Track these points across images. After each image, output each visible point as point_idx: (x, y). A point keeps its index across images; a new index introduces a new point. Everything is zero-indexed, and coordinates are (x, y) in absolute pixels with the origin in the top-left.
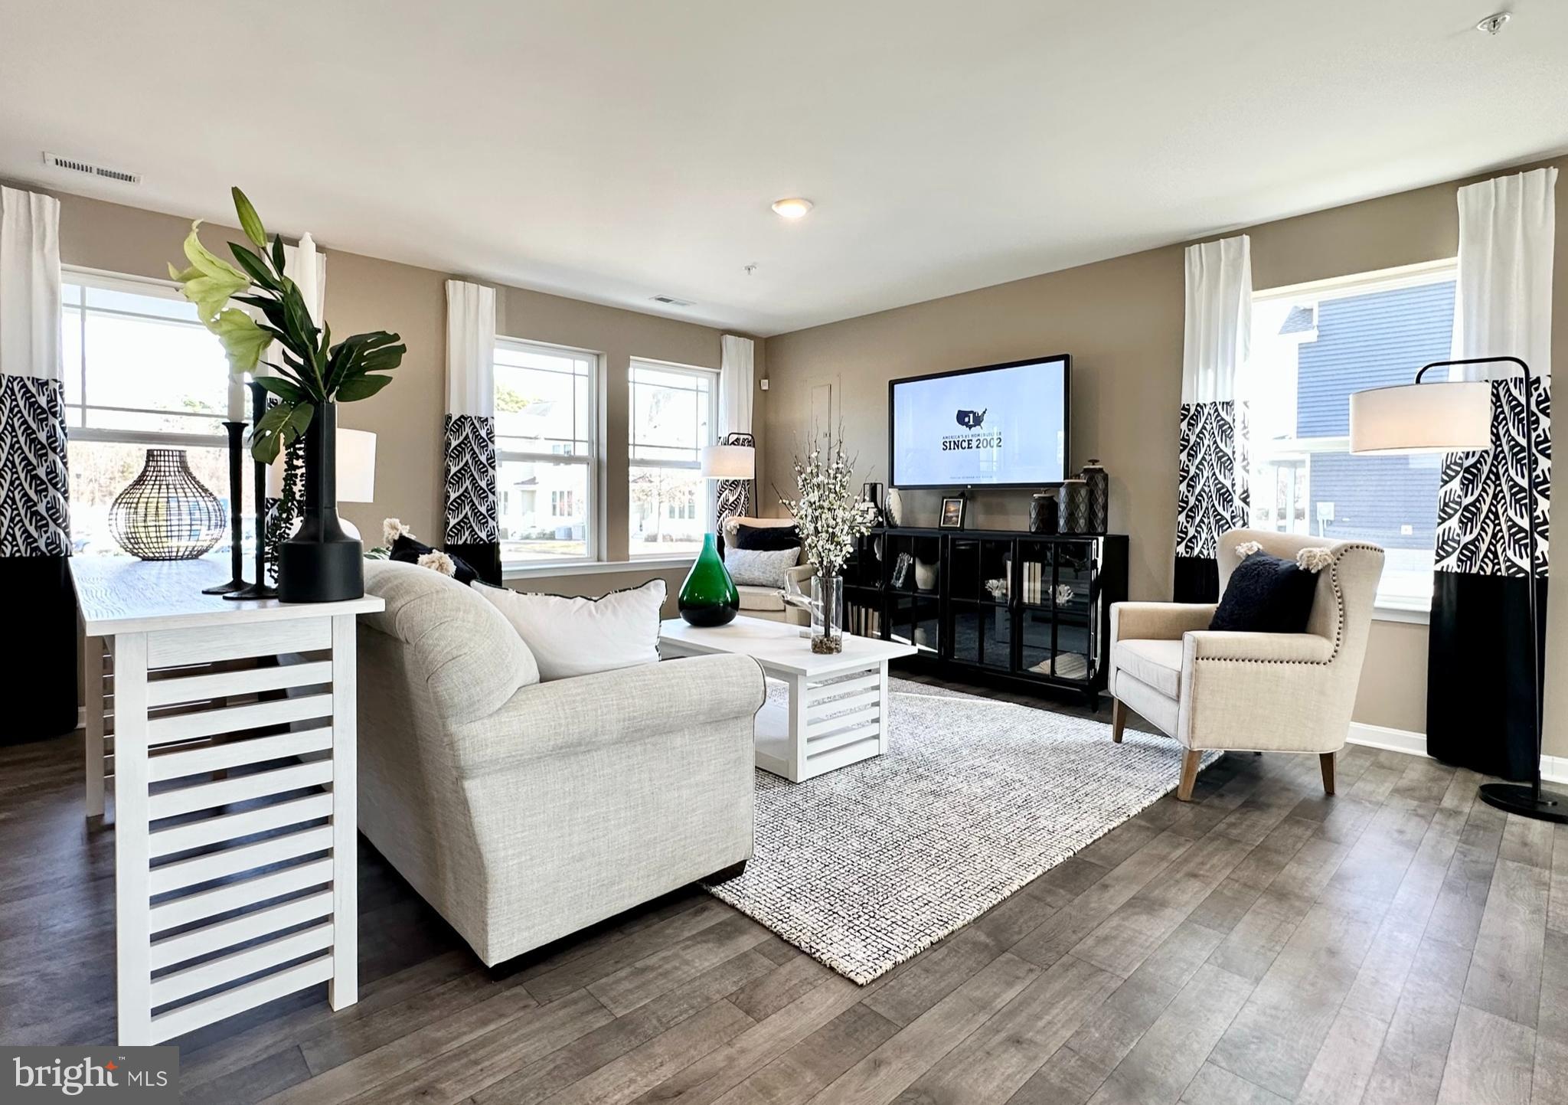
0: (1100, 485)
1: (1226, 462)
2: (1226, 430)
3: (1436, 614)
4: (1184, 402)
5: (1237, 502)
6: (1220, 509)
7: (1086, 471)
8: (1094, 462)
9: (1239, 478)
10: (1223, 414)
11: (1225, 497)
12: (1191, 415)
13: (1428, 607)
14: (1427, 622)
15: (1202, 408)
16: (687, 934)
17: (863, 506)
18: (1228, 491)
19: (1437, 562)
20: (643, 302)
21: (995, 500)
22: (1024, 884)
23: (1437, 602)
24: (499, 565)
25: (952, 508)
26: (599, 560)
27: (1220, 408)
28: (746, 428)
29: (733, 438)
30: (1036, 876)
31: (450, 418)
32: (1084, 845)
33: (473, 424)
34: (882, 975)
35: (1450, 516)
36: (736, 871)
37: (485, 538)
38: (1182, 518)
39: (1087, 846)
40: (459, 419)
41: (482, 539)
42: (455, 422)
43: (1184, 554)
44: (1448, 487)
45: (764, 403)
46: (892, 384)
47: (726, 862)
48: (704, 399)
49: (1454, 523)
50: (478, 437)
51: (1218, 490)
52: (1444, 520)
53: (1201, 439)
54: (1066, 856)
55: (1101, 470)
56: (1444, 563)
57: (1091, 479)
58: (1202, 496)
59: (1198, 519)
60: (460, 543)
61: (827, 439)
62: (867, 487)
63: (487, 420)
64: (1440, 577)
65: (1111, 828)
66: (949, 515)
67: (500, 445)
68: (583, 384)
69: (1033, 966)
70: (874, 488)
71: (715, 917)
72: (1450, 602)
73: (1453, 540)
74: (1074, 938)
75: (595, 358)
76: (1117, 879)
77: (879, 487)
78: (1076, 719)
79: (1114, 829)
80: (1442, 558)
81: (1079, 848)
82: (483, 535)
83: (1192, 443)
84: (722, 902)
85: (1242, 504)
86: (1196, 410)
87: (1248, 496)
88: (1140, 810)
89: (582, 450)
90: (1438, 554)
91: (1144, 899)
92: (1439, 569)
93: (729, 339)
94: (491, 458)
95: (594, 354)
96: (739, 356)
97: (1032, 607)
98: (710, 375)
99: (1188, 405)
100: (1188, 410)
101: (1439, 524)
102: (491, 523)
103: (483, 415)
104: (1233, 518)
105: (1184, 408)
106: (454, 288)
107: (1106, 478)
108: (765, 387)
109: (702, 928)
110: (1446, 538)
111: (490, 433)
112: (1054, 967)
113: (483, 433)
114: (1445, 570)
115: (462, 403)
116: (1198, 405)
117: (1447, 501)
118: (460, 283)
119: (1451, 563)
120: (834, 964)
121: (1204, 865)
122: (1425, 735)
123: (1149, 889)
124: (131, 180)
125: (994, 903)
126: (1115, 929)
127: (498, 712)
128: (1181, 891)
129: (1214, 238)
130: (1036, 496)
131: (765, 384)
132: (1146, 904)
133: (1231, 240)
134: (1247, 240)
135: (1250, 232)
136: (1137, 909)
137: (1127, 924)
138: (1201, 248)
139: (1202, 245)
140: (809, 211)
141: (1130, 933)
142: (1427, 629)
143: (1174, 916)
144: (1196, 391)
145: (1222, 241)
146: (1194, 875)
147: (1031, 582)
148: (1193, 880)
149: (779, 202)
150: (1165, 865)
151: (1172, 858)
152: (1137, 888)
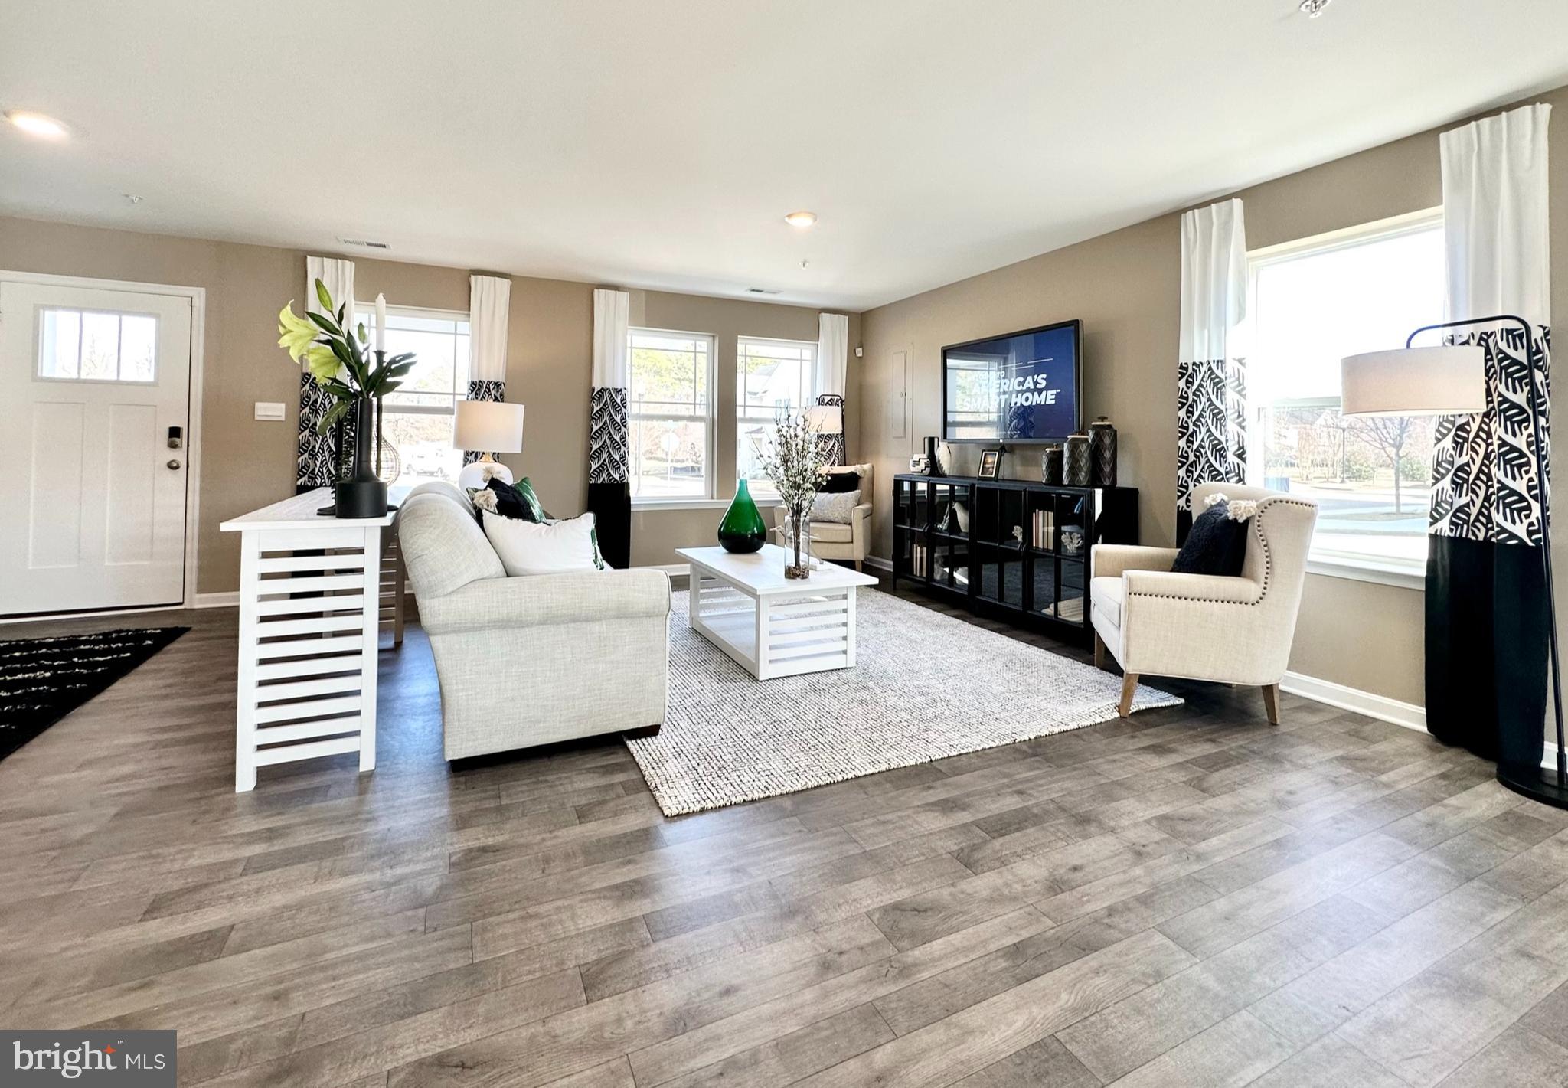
0: (1107, 441)
1: (1218, 416)
2: (1218, 385)
3: (1431, 580)
4: (1182, 360)
5: (1231, 458)
6: (1217, 465)
7: (1095, 427)
8: (1103, 419)
9: (1230, 434)
10: (1218, 372)
11: (1220, 451)
12: (1187, 373)
13: (1423, 571)
14: (1423, 587)
15: (1198, 366)
16: (588, 766)
17: (916, 458)
18: (1223, 447)
19: (1432, 524)
20: (740, 292)
21: (1029, 453)
22: (860, 774)
23: (1432, 566)
24: (629, 498)
25: (990, 459)
26: (712, 498)
27: (1214, 367)
28: (840, 391)
29: (827, 399)
30: (877, 771)
31: (593, 390)
32: (946, 756)
33: (611, 393)
34: (688, 813)
35: (1443, 476)
36: (652, 731)
37: (618, 478)
38: (1182, 473)
39: (949, 757)
40: (600, 391)
41: (615, 480)
42: (598, 393)
43: (1184, 507)
44: (1440, 445)
45: (858, 368)
46: (944, 351)
47: (639, 724)
48: (807, 366)
49: (1446, 483)
50: (614, 403)
51: (1214, 446)
52: (1437, 480)
53: (1198, 396)
54: (920, 761)
55: (1110, 426)
56: (1438, 525)
57: (1096, 435)
58: (1200, 452)
59: (1196, 475)
60: (599, 482)
61: (903, 398)
62: (927, 440)
63: (621, 390)
64: (1435, 538)
65: (987, 747)
66: (987, 466)
67: (632, 409)
68: (703, 361)
69: (805, 829)
70: (931, 440)
71: (620, 758)
72: (1444, 567)
73: (1446, 502)
74: (860, 816)
75: (711, 339)
76: (945, 784)
77: (936, 440)
80: (1436, 520)
81: (938, 757)
82: (617, 477)
83: (1190, 400)
84: (629, 750)
85: (1237, 460)
86: (1193, 369)
87: (1244, 453)
88: (1033, 737)
89: (701, 412)
90: (1432, 516)
91: (954, 801)
92: (1433, 533)
93: (825, 318)
94: (624, 419)
95: (710, 336)
96: (835, 332)
97: (1043, 552)
98: (811, 347)
99: (1186, 364)
100: (1186, 369)
101: (1434, 484)
102: (623, 468)
103: (619, 387)
104: (1227, 473)
105: (1181, 367)
106: (599, 295)
107: (1114, 434)
108: (860, 355)
109: (600, 764)
110: (1439, 500)
111: (623, 400)
112: (820, 832)
113: (618, 400)
114: (1438, 533)
115: (603, 380)
116: (1194, 364)
117: (1440, 460)
118: (603, 291)
119: (1444, 527)
120: (660, 800)
121: (1041, 786)
122: (1424, 709)
123: (968, 795)
124: (385, 246)
125: (821, 783)
126: (899, 817)
127: (451, 593)
128: (994, 802)
129: (1208, 204)
130: (1048, 450)
131: (859, 352)
132: (947, 806)
133: (1223, 204)
134: (1238, 204)
135: (1244, 194)
136: (937, 808)
137: (914, 816)
138: (1194, 214)
139: (1196, 211)
140: (815, 220)
141: (910, 822)
142: (1423, 597)
143: (965, 817)
144: (1194, 349)
145: (1213, 205)
146: (1020, 793)
147: (1046, 528)
148: (1015, 795)
149: (789, 216)
150: (1006, 780)
151: (1017, 777)
152: (956, 793)
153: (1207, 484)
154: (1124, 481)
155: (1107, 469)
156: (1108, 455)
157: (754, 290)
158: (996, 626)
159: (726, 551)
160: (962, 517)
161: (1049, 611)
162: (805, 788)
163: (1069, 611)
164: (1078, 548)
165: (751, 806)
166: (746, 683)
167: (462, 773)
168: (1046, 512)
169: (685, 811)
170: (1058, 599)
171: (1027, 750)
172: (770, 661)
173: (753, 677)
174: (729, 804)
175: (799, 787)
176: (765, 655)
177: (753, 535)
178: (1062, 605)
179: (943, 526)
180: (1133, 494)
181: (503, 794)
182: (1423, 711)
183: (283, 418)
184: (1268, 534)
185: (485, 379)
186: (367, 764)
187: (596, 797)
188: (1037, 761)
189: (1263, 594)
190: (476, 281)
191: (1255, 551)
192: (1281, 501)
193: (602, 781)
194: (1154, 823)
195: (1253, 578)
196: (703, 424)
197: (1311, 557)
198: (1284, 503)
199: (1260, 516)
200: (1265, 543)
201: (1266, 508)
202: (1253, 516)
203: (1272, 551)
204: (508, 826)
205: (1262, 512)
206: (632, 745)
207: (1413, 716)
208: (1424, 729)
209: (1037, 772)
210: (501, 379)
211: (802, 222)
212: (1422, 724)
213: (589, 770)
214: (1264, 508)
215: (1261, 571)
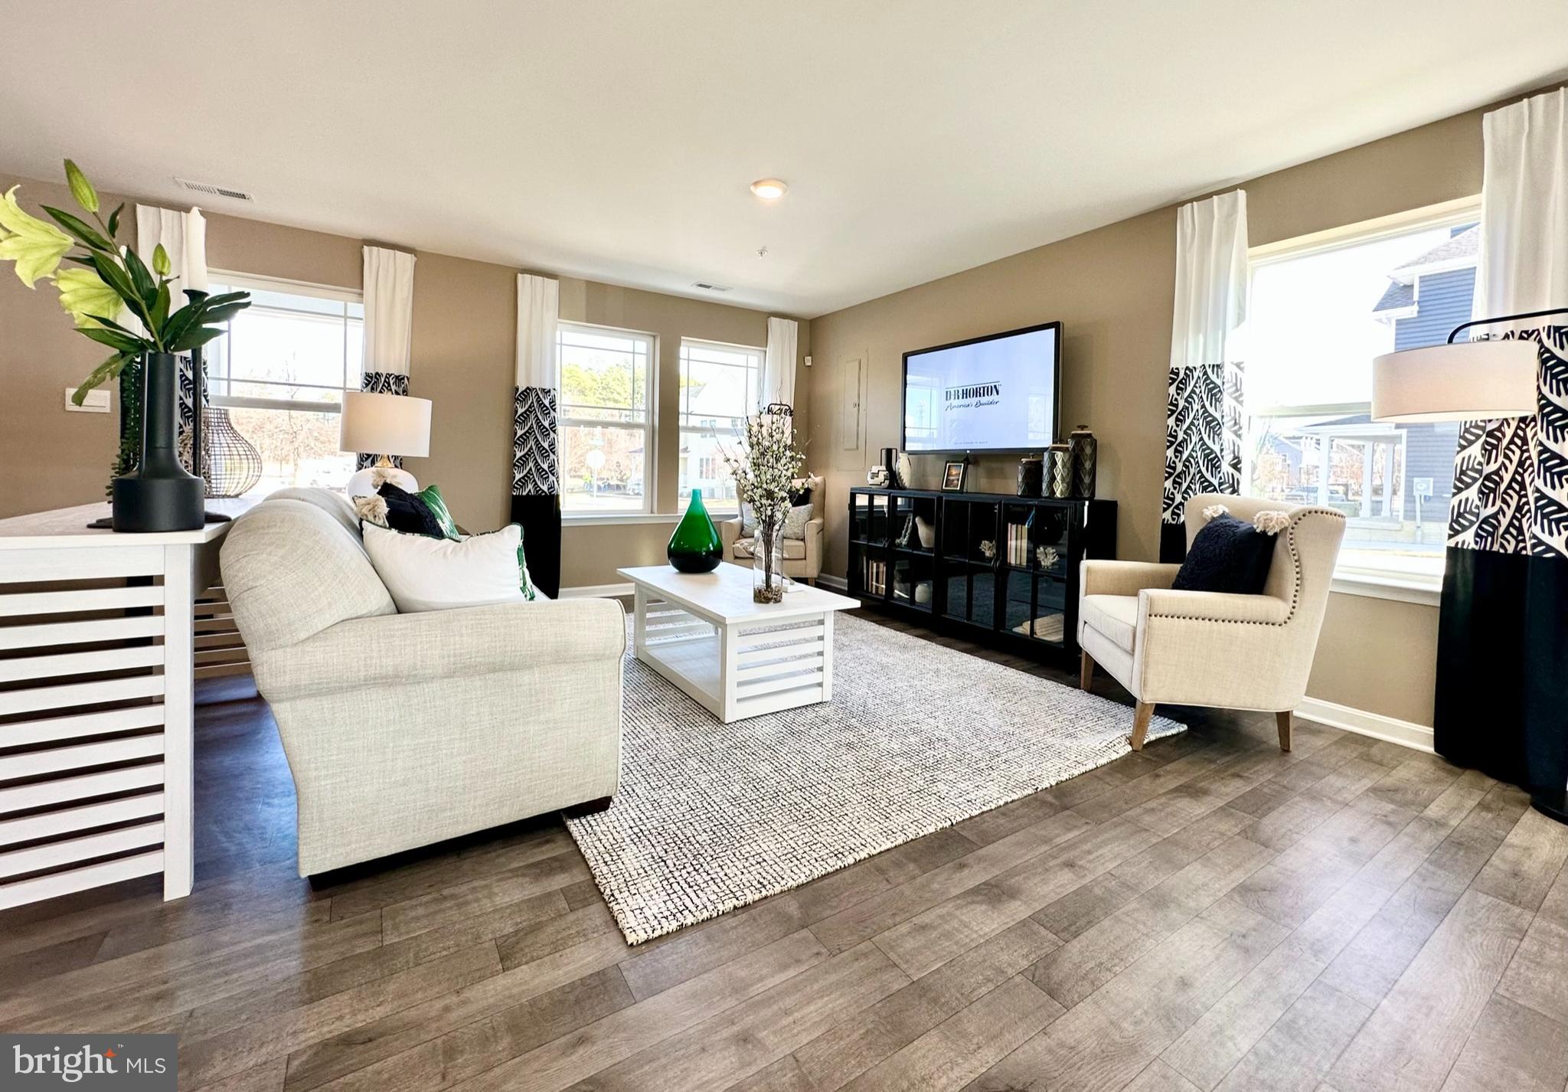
0: (1088, 450)
1: (1213, 425)
2: (1214, 392)
3: (1448, 596)
4: (1173, 365)
5: (1226, 467)
6: (1208, 476)
7: (1074, 436)
8: (1083, 427)
9: (1225, 443)
10: (1213, 377)
11: (1213, 462)
12: (1178, 379)
13: (1438, 587)
14: (1438, 604)
15: (1191, 371)
16: (515, 865)
17: (875, 469)
18: (1216, 456)
19: (1450, 537)
20: (686, 288)
21: (994, 465)
22: (874, 852)
23: (1449, 581)
24: (558, 513)
25: (954, 471)
26: (652, 512)
27: (1209, 371)
28: (789, 400)
29: (775, 408)
30: (893, 845)
31: (517, 389)
32: (967, 816)
33: (537, 394)
34: (661, 936)
35: (1468, 486)
36: (601, 805)
37: (546, 490)
38: (1168, 484)
39: (971, 818)
40: (525, 391)
41: (543, 491)
42: (522, 393)
43: (1171, 521)
44: (1466, 453)
45: (807, 378)
46: (905, 357)
47: (584, 797)
48: (753, 374)
49: (1472, 493)
50: (541, 405)
51: (1207, 456)
52: (1460, 490)
53: (1190, 403)
54: (940, 826)
55: (1090, 435)
56: (1459, 538)
57: (1077, 444)
58: (1190, 462)
59: (1184, 486)
60: (524, 494)
61: (856, 409)
62: (884, 452)
63: (549, 391)
64: (1454, 553)
65: (1010, 800)
66: (951, 478)
67: (559, 415)
68: (642, 362)
69: (824, 950)
70: (889, 452)
71: (557, 849)
72: (1465, 585)
73: (1471, 513)
74: (890, 921)
75: (651, 339)
76: (980, 860)
77: (894, 451)
78: (1045, 681)
79: (1013, 801)
80: (1457, 533)
81: (959, 819)
82: (545, 488)
83: (1180, 408)
84: (570, 834)
85: (1231, 470)
86: (1185, 373)
87: (1239, 462)
88: (1054, 784)
89: (641, 419)
90: (1451, 528)
91: (996, 886)
92: (1453, 545)
93: (774, 321)
94: (553, 423)
95: (651, 336)
96: (784, 337)
97: (1017, 569)
98: (757, 353)
99: (1177, 369)
100: (1177, 374)
101: (1454, 495)
102: (552, 478)
103: (547, 387)
104: (1220, 484)
105: (1172, 372)
106: (523, 280)
107: (1094, 444)
108: (809, 364)
109: (531, 861)
110: (1462, 511)
111: (552, 402)
112: (846, 954)
113: (547, 402)
114: (1459, 546)
115: (528, 378)
116: (1187, 368)
117: (1464, 468)
118: (528, 276)
119: (1468, 539)
120: (620, 917)
121: (1089, 852)
122: (1432, 729)
123: (1012, 873)
124: (243, 196)
125: (830, 869)
126: (941, 917)
127: (303, 641)
128: (1045, 882)
129: (1209, 196)
130: (1024, 460)
131: (808, 361)
132: (995, 893)
133: (1225, 196)
134: (1242, 194)
135: (1247, 185)
136: (980, 898)
137: (958, 913)
138: (1192, 207)
139: (1195, 203)
140: (785, 191)
141: (955, 924)
142: (1438, 611)
143: (1017, 911)
144: (1186, 353)
145: (1215, 197)
146: (1070, 865)
147: (1019, 541)
148: (1066, 870)
149: (756, 184)
150: (1044, 848)
151: (1059, 840)
152: (996, 872)
153: (1198, 497)
154: (1102, 493)
155: (1087, 480)
156: (1088, 465)
157: (701, 285)
158: (964, 646)
159: (677, 571)
160: (924, 532)
161: (1024, 629)
162: (810, 879)
163: (1048, 629)
164: (1053, 564)
165: (744, 916)
166: (709, 727)
167: (327, 892)
168: (1020, 526)
169: (657, 933)
170: (1033, 617)
171: (1053, 801)
172: (739, 700)
173: (718, 720)
174: (715, 915)
175: (803, 879)
176: (732, 692)
177: (709, 552)
178: (1038, 622)
179: (904, 541)
180: (1113, 505)
181: (388, 924)
182: (1431, 731)
183: (108, 410)
184: (1301, 548)
185: (383, 371)
186: (178, 886)
187: (524, 919)
188: (1069, 816)
189: (1292, 613)
190: (370, 252)
191: (1284, 564)
192: (1316, 512)
193: (536, 890)
194: (1237, 897)
195: (1280, 596)
196: (642, 432)
197: (1336, 575)
198: (1319, 514)
199: (1293, 528)
200: (1296, 558)
201: (1300, 519)
202: (1286, 529)
203: (1304, 567)
204: (391, 987)
205: (1296, 523)
206: (574, 826)
207: (1419, 737)
208: (1431, 750)
209: (1076, 833)
210: (405, 372)
211: (770, 193)
212: (1429, 745)
213: (515, 873)
214: (1299, 518)
215: (1291, 589)
